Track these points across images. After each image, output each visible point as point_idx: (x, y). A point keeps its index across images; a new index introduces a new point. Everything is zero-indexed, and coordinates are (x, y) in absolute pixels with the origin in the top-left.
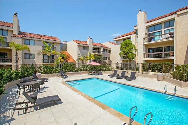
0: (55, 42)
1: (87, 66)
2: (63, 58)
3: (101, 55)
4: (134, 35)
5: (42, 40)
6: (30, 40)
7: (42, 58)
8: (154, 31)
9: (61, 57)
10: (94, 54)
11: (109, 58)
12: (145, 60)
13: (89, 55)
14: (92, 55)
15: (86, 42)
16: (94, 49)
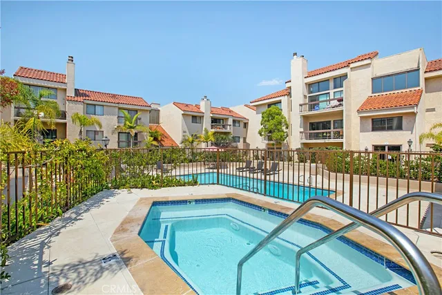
0: (139, 108)
1: (200, 154)
2: (155, 139)
3: (227, 134)
4: (286, 96)
5: (117, 105)
6: (95, 105)
7: (117, 140)
8: (319, 91)
9: (151, 136)
10: (213, 130)
11: (245, 139)
12: (304, 143)
13: (203, 132)
14: (210, 133)
15: (198, 106)
16: (215, 121)
